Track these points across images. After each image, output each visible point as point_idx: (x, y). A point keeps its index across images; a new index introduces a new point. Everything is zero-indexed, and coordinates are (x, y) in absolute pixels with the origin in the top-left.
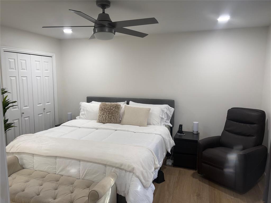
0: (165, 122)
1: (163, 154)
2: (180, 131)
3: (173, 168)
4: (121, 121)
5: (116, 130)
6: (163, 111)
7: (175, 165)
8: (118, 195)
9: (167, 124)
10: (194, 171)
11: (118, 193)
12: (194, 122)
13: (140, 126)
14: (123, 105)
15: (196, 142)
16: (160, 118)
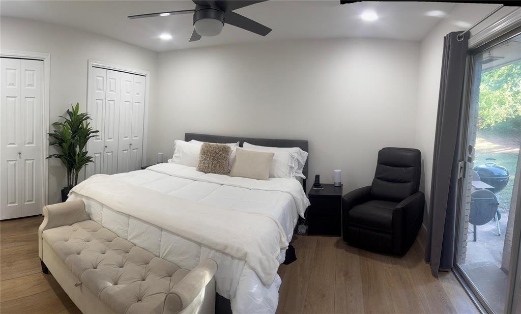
0: (296, 172)
1: (293, 222)
2: (317, 184)
3: (308, 237)
4: (230, 170)
5: (222, 185)
6: (292, 157)
7: (310, 232)
8: (217, 294)
9: (298, 175)
10: (339, 238)
11: (217, 291)
12: (335, 171)
13: (258, 180)
14: (233, 147)
15: (339, 197)
16: (289, 168)
